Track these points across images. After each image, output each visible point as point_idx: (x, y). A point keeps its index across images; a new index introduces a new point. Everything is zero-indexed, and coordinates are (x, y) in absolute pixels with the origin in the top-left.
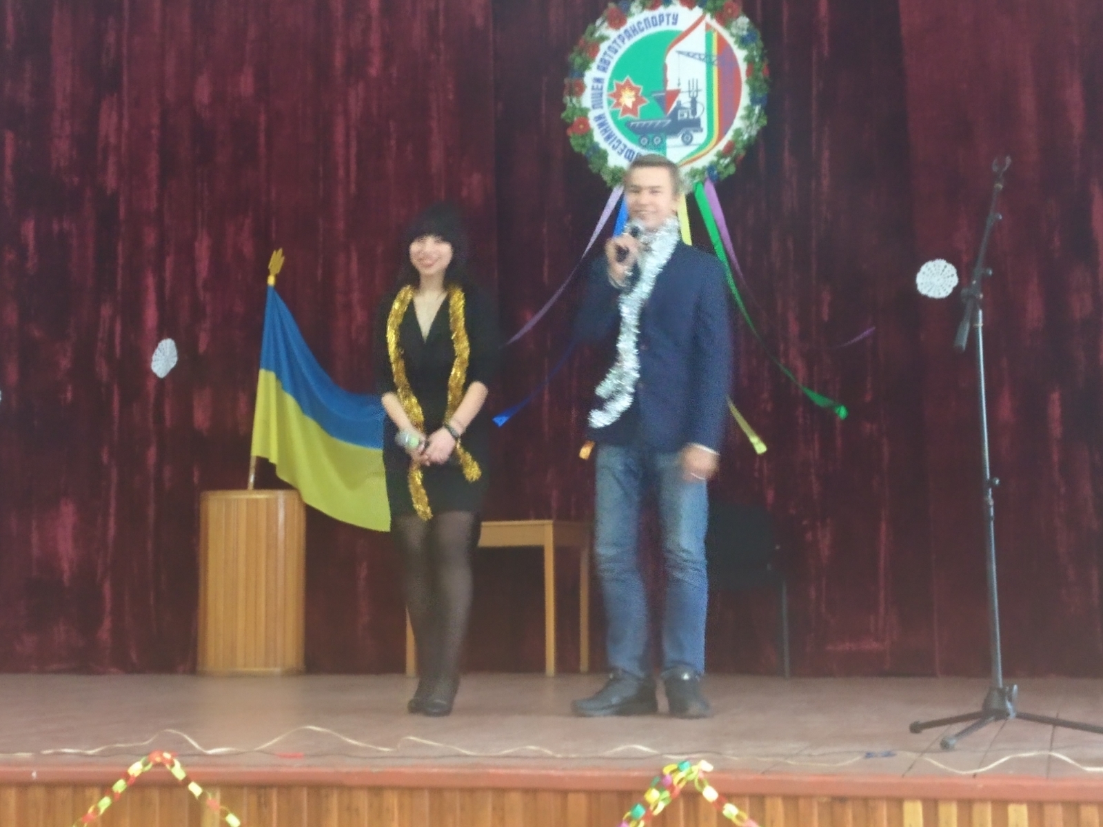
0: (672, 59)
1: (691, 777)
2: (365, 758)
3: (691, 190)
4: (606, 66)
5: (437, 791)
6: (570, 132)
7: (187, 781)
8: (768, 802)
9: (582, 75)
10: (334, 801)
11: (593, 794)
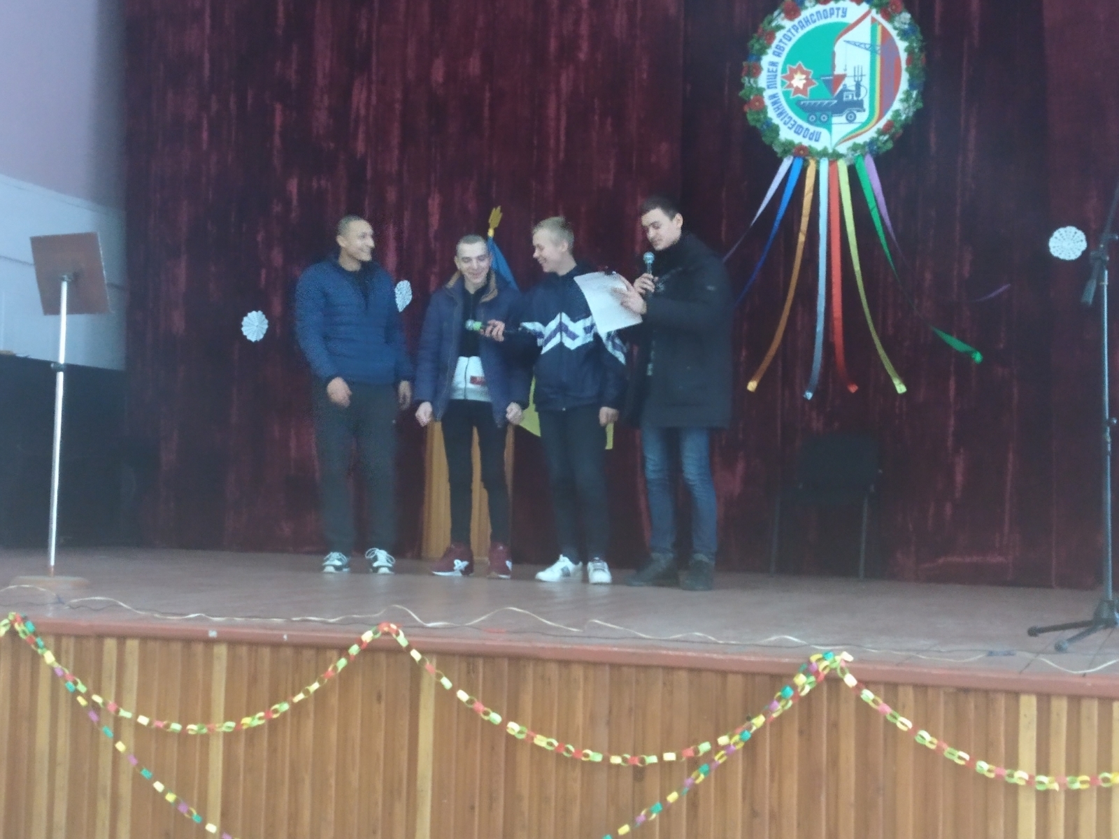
0: (840, 47)
1: (834, 666)
2: (557, 636)
3: (852, 163)
4: (780, 51)
5: (616, 667)
6: (746, 109)
7: (409, 648)
8: (901, 689)
9: (759, 59)
10: (530, 671)
11: (749, 675)
